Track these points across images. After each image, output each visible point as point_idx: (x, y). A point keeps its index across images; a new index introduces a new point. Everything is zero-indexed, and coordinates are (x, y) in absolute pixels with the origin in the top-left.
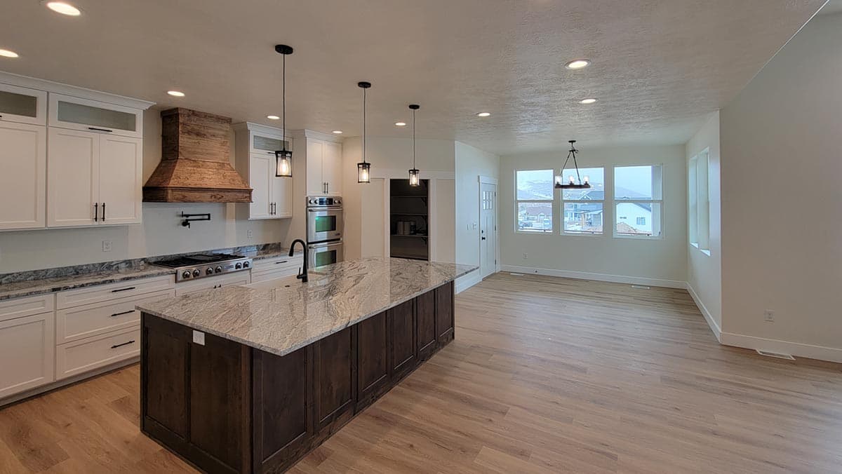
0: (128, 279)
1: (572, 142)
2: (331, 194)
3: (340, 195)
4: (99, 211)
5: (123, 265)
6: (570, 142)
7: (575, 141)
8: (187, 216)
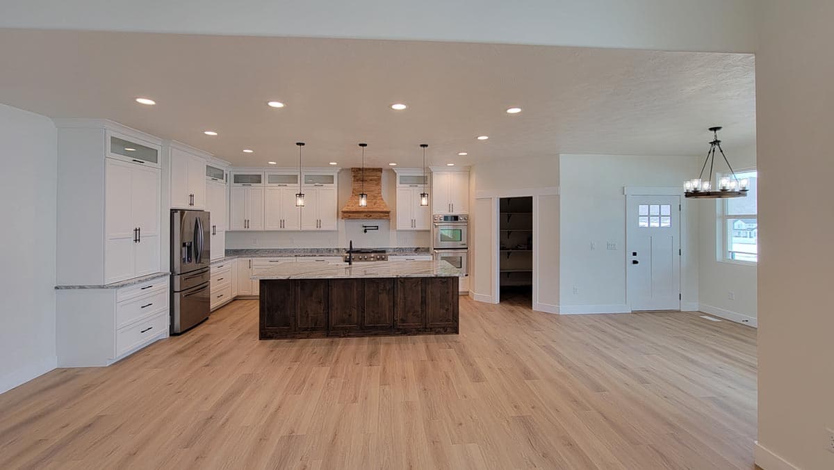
0: (322, 256)
1: (715, 129)
2: (455, 213)
3: (467, 213)
4: (319, 223)
5: (335, 251)
6: (711, 129)
7: (719, 128)
8: (365, 227)
